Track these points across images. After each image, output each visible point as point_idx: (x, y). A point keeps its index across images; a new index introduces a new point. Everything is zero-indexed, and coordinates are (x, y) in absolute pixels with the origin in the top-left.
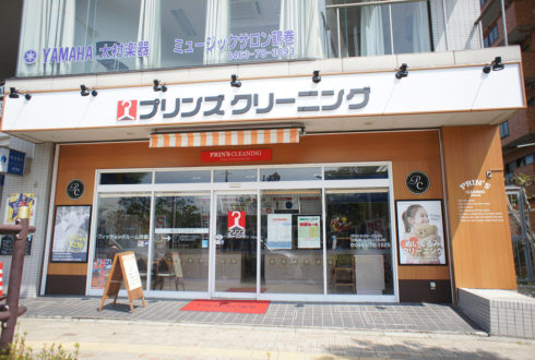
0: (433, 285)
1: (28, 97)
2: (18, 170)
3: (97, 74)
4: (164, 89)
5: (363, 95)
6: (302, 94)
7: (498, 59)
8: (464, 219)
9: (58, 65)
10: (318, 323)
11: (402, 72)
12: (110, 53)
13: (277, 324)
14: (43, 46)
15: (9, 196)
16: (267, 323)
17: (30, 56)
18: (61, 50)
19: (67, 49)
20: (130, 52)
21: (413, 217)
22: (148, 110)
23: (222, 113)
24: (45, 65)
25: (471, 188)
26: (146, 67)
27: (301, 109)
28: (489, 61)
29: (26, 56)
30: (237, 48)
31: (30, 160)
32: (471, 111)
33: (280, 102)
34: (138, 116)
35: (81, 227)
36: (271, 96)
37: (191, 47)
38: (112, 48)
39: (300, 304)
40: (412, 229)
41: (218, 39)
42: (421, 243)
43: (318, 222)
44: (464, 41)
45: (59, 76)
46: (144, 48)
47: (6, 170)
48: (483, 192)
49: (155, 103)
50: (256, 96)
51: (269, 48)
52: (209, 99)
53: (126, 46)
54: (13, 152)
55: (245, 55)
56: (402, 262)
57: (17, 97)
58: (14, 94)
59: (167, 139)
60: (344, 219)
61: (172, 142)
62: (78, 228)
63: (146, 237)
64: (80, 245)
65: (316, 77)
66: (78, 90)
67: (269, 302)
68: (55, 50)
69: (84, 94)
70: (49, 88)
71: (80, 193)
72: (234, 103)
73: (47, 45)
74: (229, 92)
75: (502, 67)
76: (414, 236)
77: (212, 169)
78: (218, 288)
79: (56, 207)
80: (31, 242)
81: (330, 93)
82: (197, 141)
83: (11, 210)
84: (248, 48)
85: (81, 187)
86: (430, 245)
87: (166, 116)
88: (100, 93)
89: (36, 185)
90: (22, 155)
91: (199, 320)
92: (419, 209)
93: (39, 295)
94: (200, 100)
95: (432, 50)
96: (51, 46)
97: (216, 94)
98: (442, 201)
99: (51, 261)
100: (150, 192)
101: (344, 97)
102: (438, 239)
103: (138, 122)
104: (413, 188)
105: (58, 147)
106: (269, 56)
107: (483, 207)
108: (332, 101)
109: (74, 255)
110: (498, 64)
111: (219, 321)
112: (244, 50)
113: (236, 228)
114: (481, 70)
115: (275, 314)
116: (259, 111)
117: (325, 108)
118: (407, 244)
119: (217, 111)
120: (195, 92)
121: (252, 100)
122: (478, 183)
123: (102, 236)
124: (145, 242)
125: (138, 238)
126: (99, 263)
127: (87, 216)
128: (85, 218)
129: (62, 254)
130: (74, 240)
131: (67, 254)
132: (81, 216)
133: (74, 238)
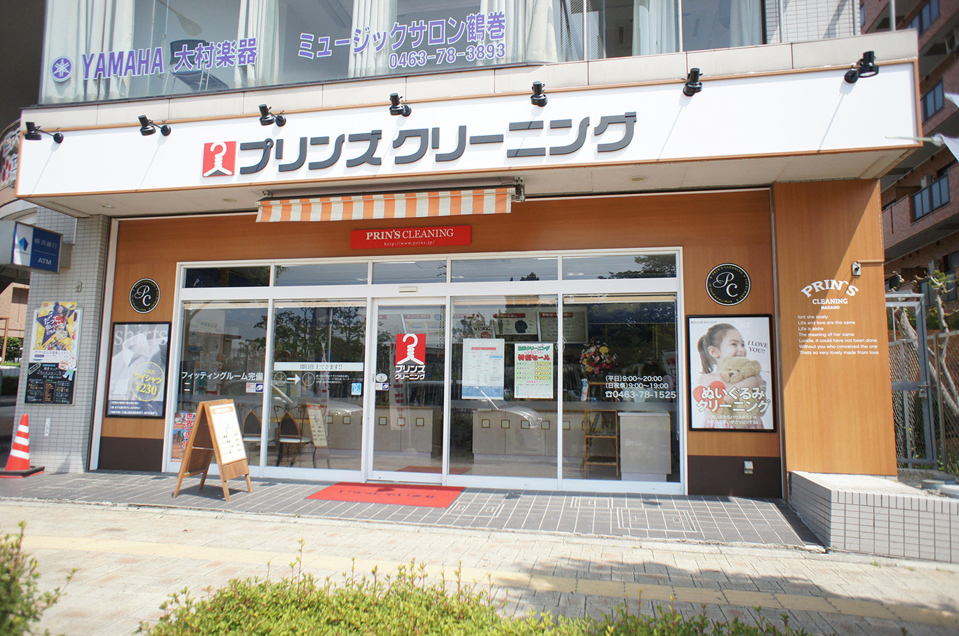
0: (749, 465)
1: (58, 139)
2: (49, 262)
3: (170, 98)
4: (281, 122)
5: (623, 126)
6: (514, 127)
7: (869, 56)
8: (807, 350)
9: (108, 82)
10: (532, 525)
11: (693, 83)
12: (191, 59)
13: (463, 524)
14: (83, 52)
15: (38, 306)
16: (446, 522)
17: (62, 68)
18: (112, 56)
19: (121, 54)
20: (226, 59)
21: (718, 347)
22: (254, 158)
23: (378, 162)
24: (86, 83)
25: (823, 294)
26: (252, 84)
27: (513, 154)
28: (854, 60)
29: (54, 69)
30: (407, 48)
31: (70, 246)
32: (819, 153)
33: (477, 141)
34: (237, 170)
35: (154, 359)
36: (462, 130)
37: (327, 48)
38: (195, 51)
39: (513, 494)
40: (715, 367)
41: (374, 32)
42: (730, 392)
43: (550, 353)
44: (824, 24)
45: (108, 102)
46: (249, 49)
47: (28, 264)
48: (844, 301)
49: (265, 146)
50: (436, 131)
51: (461, 46)
52: (355, 138)
53: (218, 48)
54: (38, 233)
55: (419, 58)
56: (694, 426)
57: (38, 138)
58: (33, 133)
59: (287, 209)
60: (604, 350)
61: (296, 213)
62: (148, 362)
63: (259, 376)
64: (152, 389)
65: (538, 96)
66: (135, 126)
67: (462, 489)
68: (102, 56)
69: (146, 132)
70: (92, 123)
71: (152, 301)
72: (397, 144)
73: (88, 48)
74: (391, 126)
75: (875, 70)
76: (719, 379)
77: (369, 260)
78: (378, 466)
79: (113, 325)
80: (72, 383)
81: (565, 125)
82: (337, 211)
83: (41, 328)
84: (424, 46)
85: (154, 292)
86: (746, 395)
87: (283, 169)
88: (175, 129)
89: (79, 289)
90: (55, 237)
91: (332, 515)
92: (730, 332)
93: (87, 469)
94: (340, 140)
95: (765, 41)
96: (96, 50)
97: (368, 130)
98: (771, 317)
99: (106, 415)
100: (266, 301)
101: (590, 131)
102: (760, 384)
103: (237, 179)
104: (720, 294)
105: (115, 224)
106: (461, 60)
107: (843, 329)
108: (569, 137)
109: (142, 405)
110: (867, 65)
111: (366, 517)
112: (417, 50)
113: (410, 363)
114: (840, 78)
115: (464, 509)
116: (440, 158)
117: (556, 152)
118: (705, 394)
119: (370, 158)
120: (333, 126)
121: (428, 138)
122: (836, 285)
123: (188, 375)
124: (257, 385)
125: (246, 378)
126: (183, 419)
127: (164, 341)
128: (160, 343)
129: (123, 403)
130: (142, 380)
131: (132, 403)
132: (154, 340)
133: (143, 377)
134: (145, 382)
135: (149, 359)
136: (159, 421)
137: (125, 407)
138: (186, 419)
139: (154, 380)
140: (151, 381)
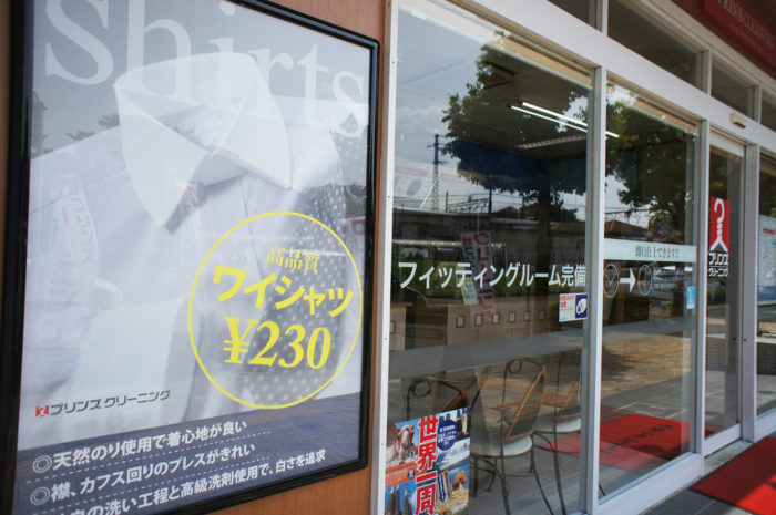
62: (285, 210)
123: (420, 272)
124: (578, 298)
125: (558, 281)
126: (409, 446)
127: (351, 119)
128: (336, 128)
129: (145, 444)
130: (260, 303)
131: (202, 433)
132: (310, 104)
133: (260, 287)
134: (273, 314)
135: (290, 199)
136: (353, 480)
137: (160, 468)
138: (417, 442)
139: (314, 298)
140: (302, 306)
